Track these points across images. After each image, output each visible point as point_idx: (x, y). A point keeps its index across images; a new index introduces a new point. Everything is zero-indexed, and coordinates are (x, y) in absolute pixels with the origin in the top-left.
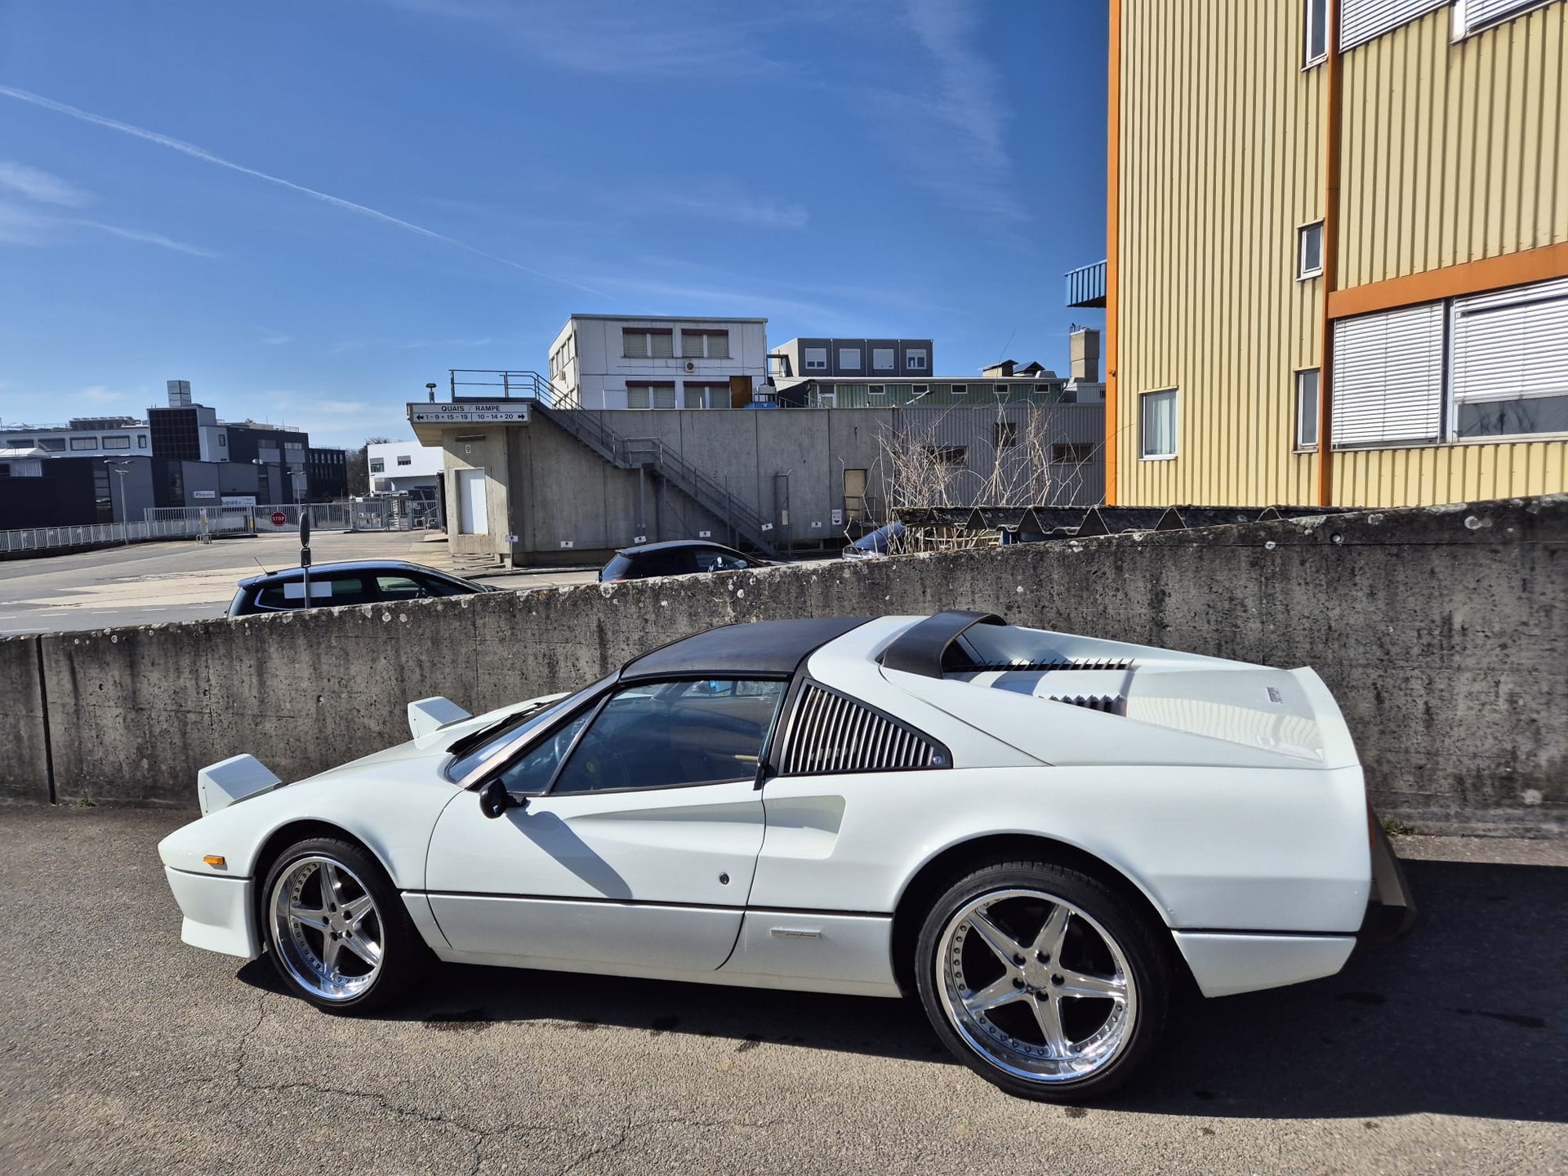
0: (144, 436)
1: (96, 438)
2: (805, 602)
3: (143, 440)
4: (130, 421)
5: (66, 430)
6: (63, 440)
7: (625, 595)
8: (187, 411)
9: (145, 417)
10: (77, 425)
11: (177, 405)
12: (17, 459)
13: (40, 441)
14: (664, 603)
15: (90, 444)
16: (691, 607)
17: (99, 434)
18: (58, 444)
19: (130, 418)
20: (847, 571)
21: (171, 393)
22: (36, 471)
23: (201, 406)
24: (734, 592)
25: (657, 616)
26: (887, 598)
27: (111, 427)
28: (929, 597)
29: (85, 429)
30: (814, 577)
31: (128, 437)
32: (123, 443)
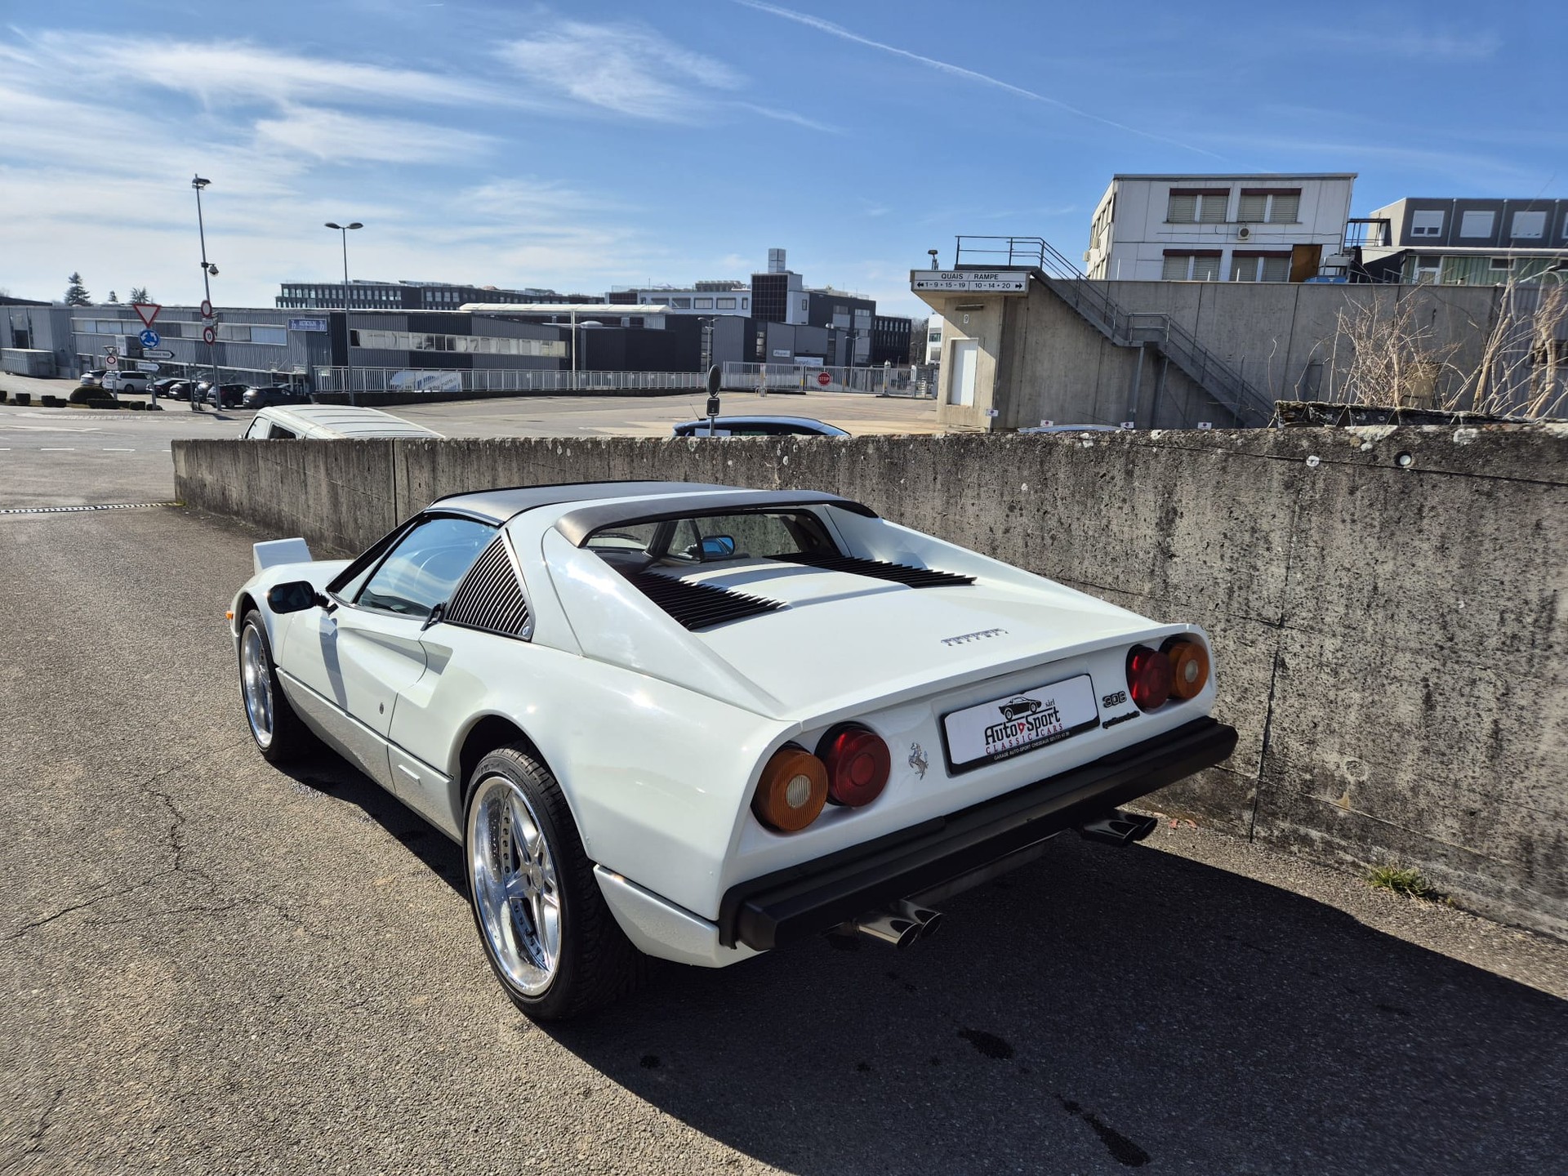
0: (747, 299)
1: (712, 299)
2: (834, 476)
3: (745, 302)
4: (739, 285)
5: (693, 291)
6: (689, 299)
7: (704, 450)
8: (781, 276)
9: (748, 281)
10: (703, 287)
11: (774, 272)
12: (650, 314)
13: (674, 299)
14: (730, 463)
15: (707, 304)
16: (749, 470)
17: (715, 295)
18: (685, 302)
19: (739, 282)
20: (871, 446)
21: (771, 260)
22: (660, 325)
23: (791, 273)
24: (781, 458)
25: (725, 475)
26: (902, 482)
27: (724, 290)
28: (939, 486)
29: (706, 290)
30: (844, 450)
31: (735, 299)
32: (730, 304)
